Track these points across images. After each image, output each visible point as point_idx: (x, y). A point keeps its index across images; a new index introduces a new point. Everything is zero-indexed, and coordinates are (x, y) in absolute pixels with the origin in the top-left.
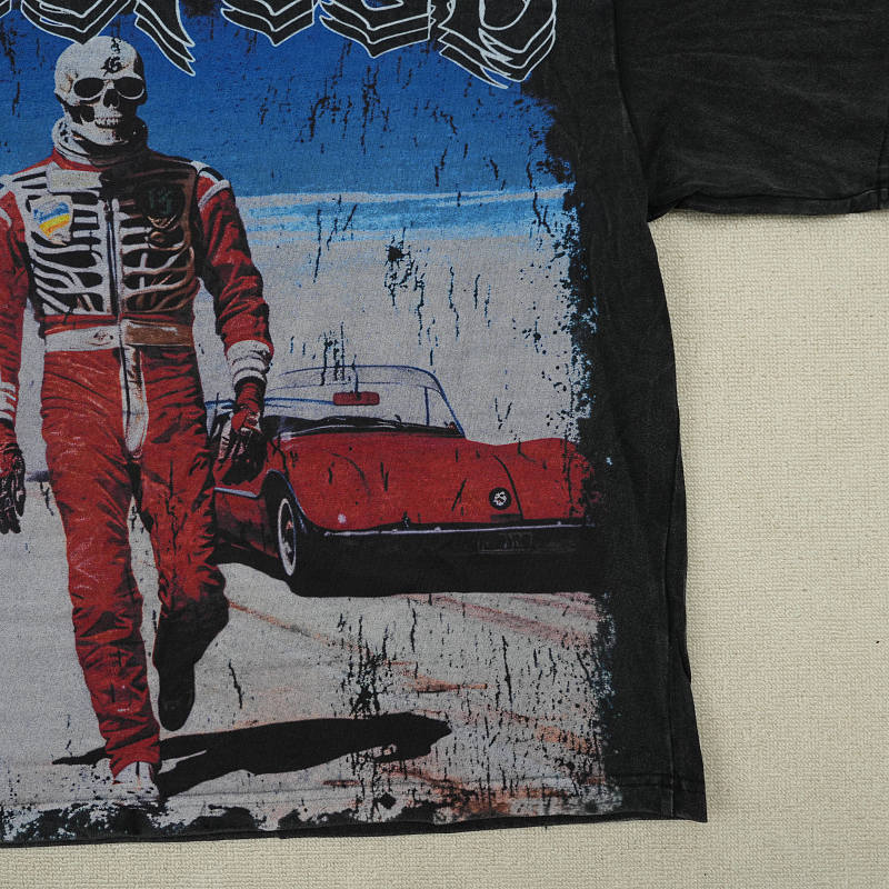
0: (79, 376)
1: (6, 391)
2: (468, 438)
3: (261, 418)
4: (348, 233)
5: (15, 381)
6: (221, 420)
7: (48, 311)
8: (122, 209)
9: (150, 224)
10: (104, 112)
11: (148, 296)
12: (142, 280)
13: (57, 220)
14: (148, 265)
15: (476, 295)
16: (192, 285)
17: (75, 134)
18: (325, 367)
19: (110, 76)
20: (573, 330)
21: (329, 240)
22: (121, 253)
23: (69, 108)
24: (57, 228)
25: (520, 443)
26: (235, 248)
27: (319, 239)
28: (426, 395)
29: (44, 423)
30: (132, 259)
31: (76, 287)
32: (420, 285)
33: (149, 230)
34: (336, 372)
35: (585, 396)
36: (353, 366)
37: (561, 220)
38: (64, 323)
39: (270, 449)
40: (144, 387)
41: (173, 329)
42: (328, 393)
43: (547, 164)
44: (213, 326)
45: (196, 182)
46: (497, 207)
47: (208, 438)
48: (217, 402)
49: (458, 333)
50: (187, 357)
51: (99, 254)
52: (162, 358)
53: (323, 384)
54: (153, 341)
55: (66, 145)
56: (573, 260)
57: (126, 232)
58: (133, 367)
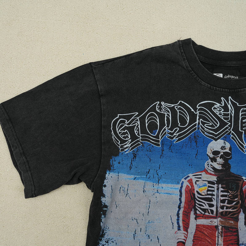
0: (204, 232)
1: (184, 234)
5: (187, 232)
7: (198, 212)
8: (222, 187)
9: (229, 193)
10: (219, 160)
11: (226, 212)
12: (225, 207)
13: (203, 188)
14: (227, 204)
16: (239, 211)
17: (211, 165)
19: (222, 151)
22: (220, 199)
23: (210, 158)
24: (203, 190)
29: (193, 244)
30: (223, 201)
31: (206, 207)
33: (229, 194)
38: (202, 217)
40: (223, 237)
41: (232, 222)
44: (244, 223)
45: (243, 182)
48: (243, 244)
50: (236, 231)
51: (214, 199)
52: (229, 230)
54: (227, 225)
55: (208, 168)
57: (222, 193)
58: (221, 232)
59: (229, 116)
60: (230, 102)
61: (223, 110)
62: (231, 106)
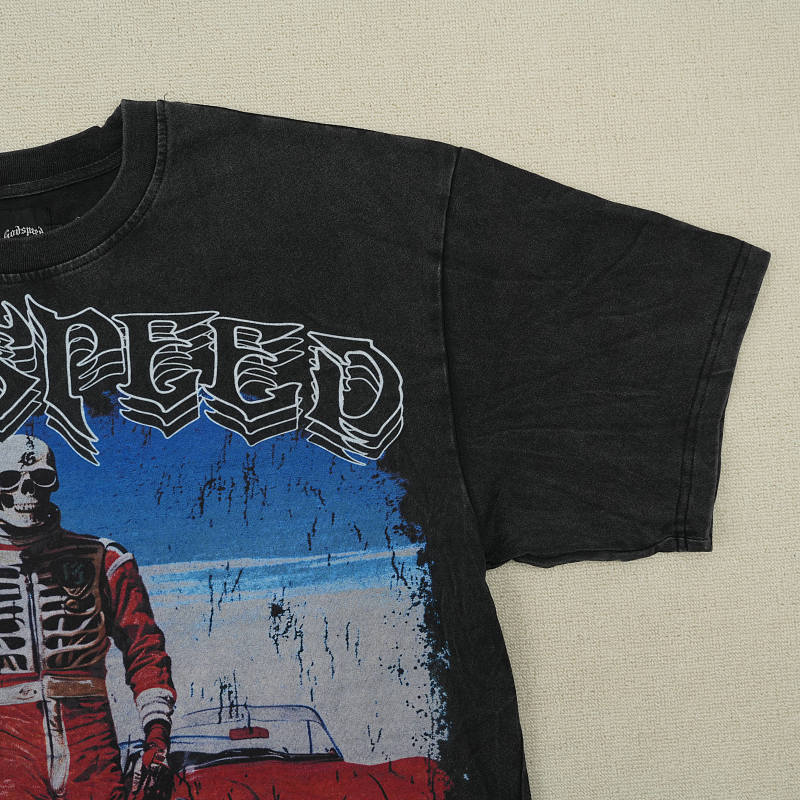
0: (7, 726)
2: (347, 760)
3: (168, 754)
4: (236, 594)
6: (133, 758)
8: (41, 582)
9: (66, 594)
10: (22, 499)
11: (66, 654)
12: (60, 641)
14: (64, 629)
15: (347, 639)
16: (104, 644)
18: (222, 707)
19: (26, 468)
20: (430, 667)
21: (220, 601)
22: (41, 619)
25: (390, 762)
26: (139, 611)
27: (212, 600)
28: (309, 727)
30: (50, 624)
31: (2, 650)
32: (299, 634)
33: (64, 598)
34: (231, 711)
35: (443, 722)
36: (245, 706)
37: (416, 574)
39: (176, 781)
40: (64, 733)
41: (89, 682)
42: (225, 729)
43: (402, 527)
44: (124, 678)
45: (104, 555)
46: (362, 565)
47: (123, 775)
48: (129, 743)
49: (333, 672)
50: (100, 706)
51: (22, 621)
52: (80, 707)
53: (220, 722)
54: (72, 693)
56: (428, 608)
57: (45, 600)
58: (55, 718)
59: (35, 357)
60: (30, 312)
61: (12, 341)
62: (34, 324)
